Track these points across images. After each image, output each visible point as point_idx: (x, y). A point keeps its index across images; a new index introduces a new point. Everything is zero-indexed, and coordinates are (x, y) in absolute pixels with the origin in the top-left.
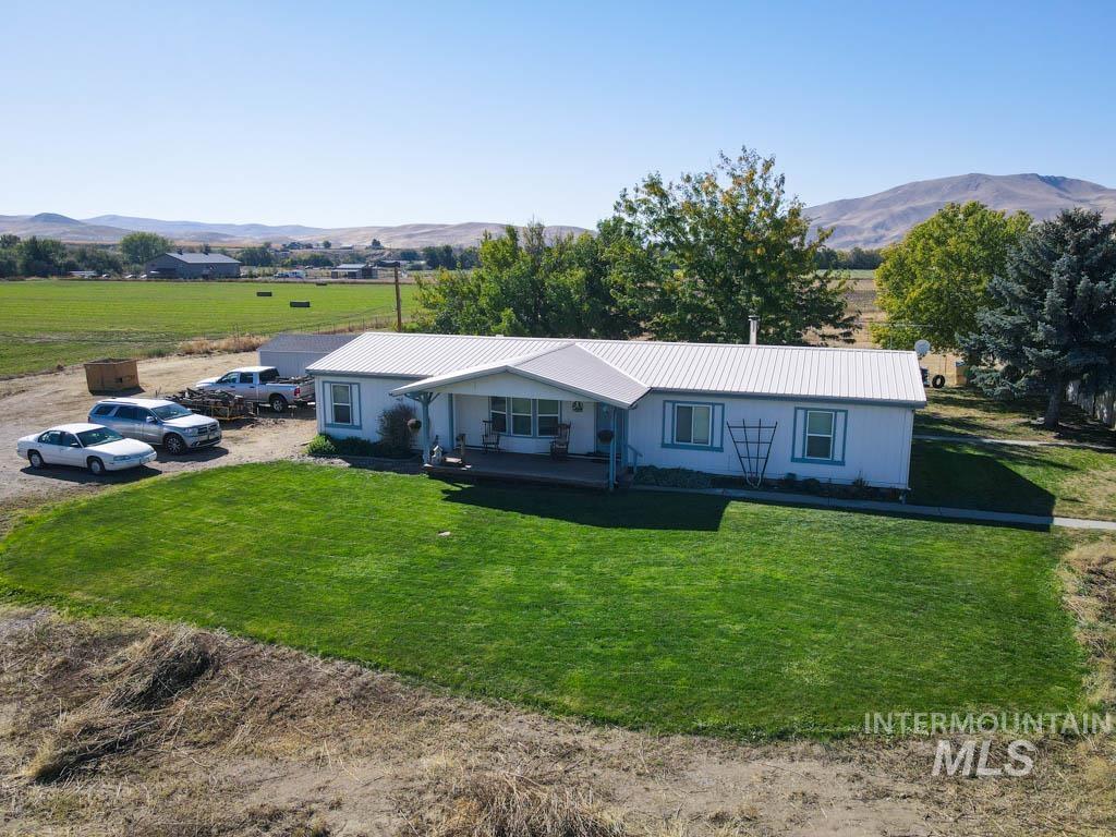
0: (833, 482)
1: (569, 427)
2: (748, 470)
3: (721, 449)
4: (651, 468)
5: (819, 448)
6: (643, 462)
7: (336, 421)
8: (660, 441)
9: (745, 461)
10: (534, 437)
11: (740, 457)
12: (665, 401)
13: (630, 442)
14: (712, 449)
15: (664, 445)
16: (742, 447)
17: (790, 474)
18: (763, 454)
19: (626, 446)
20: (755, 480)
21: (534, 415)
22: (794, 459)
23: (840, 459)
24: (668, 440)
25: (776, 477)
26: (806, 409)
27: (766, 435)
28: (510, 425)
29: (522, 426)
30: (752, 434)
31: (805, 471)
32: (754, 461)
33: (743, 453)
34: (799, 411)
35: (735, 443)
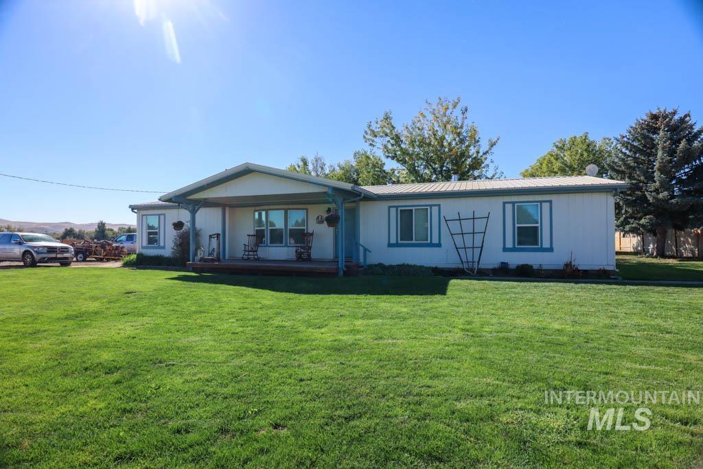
0: (544, 268)
1: (312, 234)
2: (465, 260)
3: (439, 245)
4: (381, 266)
5: (528, 236)
6: (373, 259)
8: (387, 242)
9: (462, 251)
10: (286, 246)
11: (457, 248)
12: (390, 207)
13: (361, 242)
14: (431, 245)
15: (390, 245)
16: (458, 239)
17: (502, 263)
18: (478, 243)
19: (357, 244)
20: (472, 270)
21: (286, 228)
22: (505, 249)
23: (549, 246)
24: (393, 241)
25: (491, 267)
26: (513, 203)
27: (480, 226)
28: (268, 237)
30: (467, 226)
31: (516, 259)
32: (469, 252)
33: (460, 244)
34: (507, 205)
35: (452, 235)
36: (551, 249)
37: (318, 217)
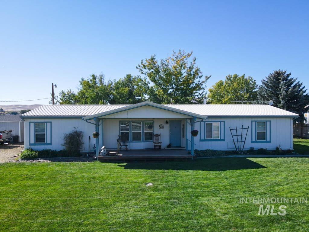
0: (268, 149)
1: (160, 135)
2: (237, 147)
3: (224, 140)
7: (37, 141)
9: (236, 143)
10: (143, 142)
11: (234, 142)
14: (220, 140)
16: (235, 138)
18: (243, 140)
20: (241, 151)
21: (143, 131)
22: (252, 142)
23: (269, 140)
24: (203, 138)
26: (256, 121)
27: (245, 132)
28: (131, 137)
29: (137, 137)
30: (239, 132)
33: (236, 140)
34: (253, 122)
35: (232, 136)
36: (270, 142)
37: (160, 125)
